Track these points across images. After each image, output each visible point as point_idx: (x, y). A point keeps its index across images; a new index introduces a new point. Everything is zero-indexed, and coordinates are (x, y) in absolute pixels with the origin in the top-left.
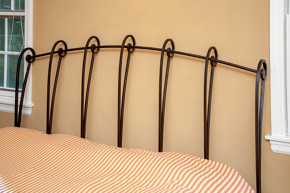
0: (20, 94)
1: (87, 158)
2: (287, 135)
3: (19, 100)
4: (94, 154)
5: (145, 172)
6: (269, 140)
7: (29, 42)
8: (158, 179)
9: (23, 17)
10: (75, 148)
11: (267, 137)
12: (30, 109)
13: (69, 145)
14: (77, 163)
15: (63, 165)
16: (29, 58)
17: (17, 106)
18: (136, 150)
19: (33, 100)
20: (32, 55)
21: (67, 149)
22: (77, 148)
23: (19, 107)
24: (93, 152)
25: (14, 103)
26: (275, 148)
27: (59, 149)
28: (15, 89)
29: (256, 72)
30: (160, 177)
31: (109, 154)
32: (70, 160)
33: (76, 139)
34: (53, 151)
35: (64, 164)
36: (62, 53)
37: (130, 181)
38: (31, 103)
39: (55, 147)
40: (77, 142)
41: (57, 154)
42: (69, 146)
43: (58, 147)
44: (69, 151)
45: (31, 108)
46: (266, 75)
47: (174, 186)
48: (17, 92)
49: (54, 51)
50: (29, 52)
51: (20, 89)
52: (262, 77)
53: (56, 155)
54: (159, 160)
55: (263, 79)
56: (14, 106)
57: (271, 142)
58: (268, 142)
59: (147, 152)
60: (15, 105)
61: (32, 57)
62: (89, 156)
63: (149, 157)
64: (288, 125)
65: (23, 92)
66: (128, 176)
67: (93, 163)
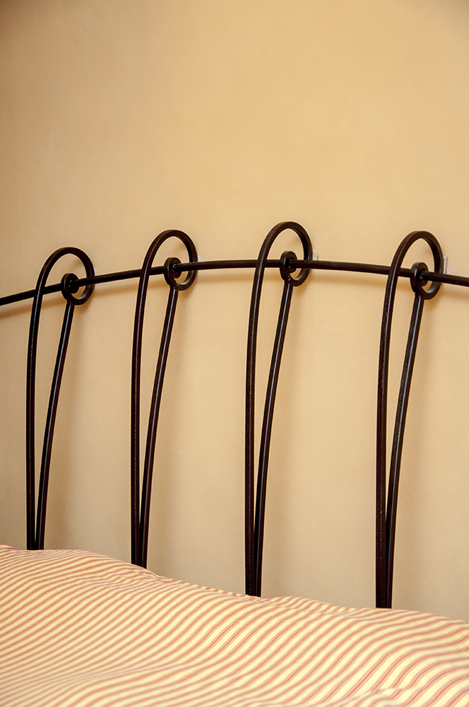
1: (120, 615)
4: (143, 605)
8: (329, 681)
10: (91, 587)
13: (72, 577)
14: (85, 632)
15: (40, 637)
18: (289, 600)
21: (63, 590)
22: (95, 588)
24: (140, 599)
27: (37, 590)
32: (63, 622)
33: (103, 564)
34: (17, 596)
35: (44, 635)
36: (78, 290)
37: (237, 684)
39: (25, 583)
40: (103, 570)
41: (28, 604)
42: (70, 583)
43: (36, 584)
44: (67, 595)
53: (23, 607)
54: (349, 627)
59: (324, 607)
62: (126, 610)
63: (316, 619)
67: (132, 632)
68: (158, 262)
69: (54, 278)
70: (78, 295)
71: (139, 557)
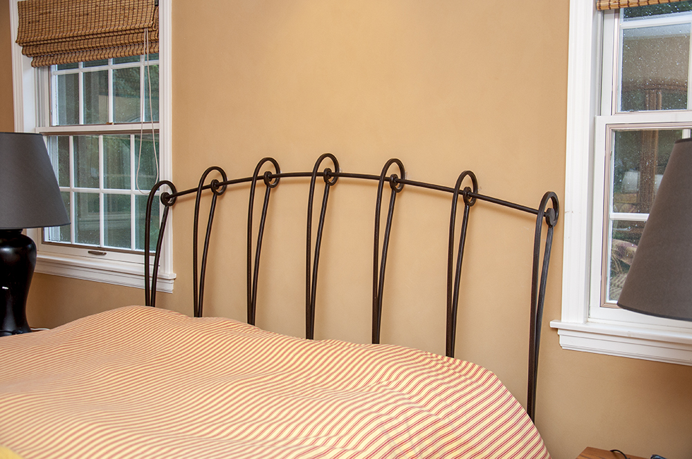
0: (152, 259)
2: (587, 321)
3: (151, 268)
5: (337, 369)
6: (557, 329)
7: (166, 171)
8: (355, 379)
9: (157, 131)
10: (229, 336)
11: (553, 324)
12: (171, 282)
16: (165, 197)
17: (149, 277)
18: (330, 341)
19: (176, 269)
20: (170, 192)
23: (151, 279)
25: (143, 272)
26: (565, 341)
28: (144, 251)
29: (537, 214)
30: (359, 376)
31: (282, 343)
36: (219, 188)
37: (309, 381)
38: (172, 273)
40: (235, 327)
43: (203, 333)
45: (173, 281)
46: (556, 218)
47: (379, 388)
48: (147, 255)
49: (204, 185)
50: (167, 188)
51: (152, 252)
52: (548, 222)
54: (364, 352)
55: (550, 226)
56: (144, 278)
57: (559, 332)
58: (555, 332)
60: (145, 276)
61: (171, 196)
63: (347, 350)
64: (591, 305)
65: (157, 256)
66: (309, 374)
68: (261, 174)
69: (207, 182)
70: (219, 191)
71: (251, 320)
